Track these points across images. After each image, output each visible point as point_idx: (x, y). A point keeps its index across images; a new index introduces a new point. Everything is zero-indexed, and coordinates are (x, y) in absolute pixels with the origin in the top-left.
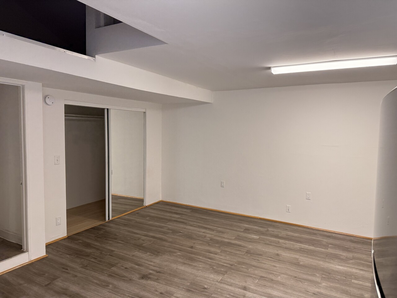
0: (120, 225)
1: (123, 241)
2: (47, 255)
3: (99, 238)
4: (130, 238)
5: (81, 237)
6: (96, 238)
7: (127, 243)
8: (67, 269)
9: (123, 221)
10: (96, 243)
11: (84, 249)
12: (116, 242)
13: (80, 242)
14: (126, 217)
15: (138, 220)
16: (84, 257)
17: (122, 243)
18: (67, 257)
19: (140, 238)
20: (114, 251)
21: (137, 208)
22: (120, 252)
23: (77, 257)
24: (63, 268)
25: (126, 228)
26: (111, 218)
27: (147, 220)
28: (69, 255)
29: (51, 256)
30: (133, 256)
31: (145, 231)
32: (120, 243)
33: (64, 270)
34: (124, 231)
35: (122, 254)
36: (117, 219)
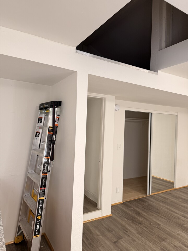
0: (159, 201)
1: (165, 216)
2: (112, 215)
3: (146, 209)
4: (171, 215)
5: (132, 205)
6: (143, 208)
7: (170, 219)
8: (127, 232)
9: (160, 198)
10: (144, 213)
11: (137, 217)
12: (160, 216)
13: (132, 209)
14: (162, 195)
15: (172, 200)
16: (137, 224)
17: (165, 218)
18: (125, 220)
19: (179, 218)
20: (161, 225)
21: (169, 189)
22: (166, 227)
23: (132, 222)
24: (124, 230)
25: (165, 205)
26: (150, 194)
27: (180, 201)
28: (127, 219)
29: (114, 216)
30: (178, 234)
31: (181, 212)
32: (163, 218)
33: (125, 232)
34: (164, 207)
35: (168, 230)
36: (155, 195)
